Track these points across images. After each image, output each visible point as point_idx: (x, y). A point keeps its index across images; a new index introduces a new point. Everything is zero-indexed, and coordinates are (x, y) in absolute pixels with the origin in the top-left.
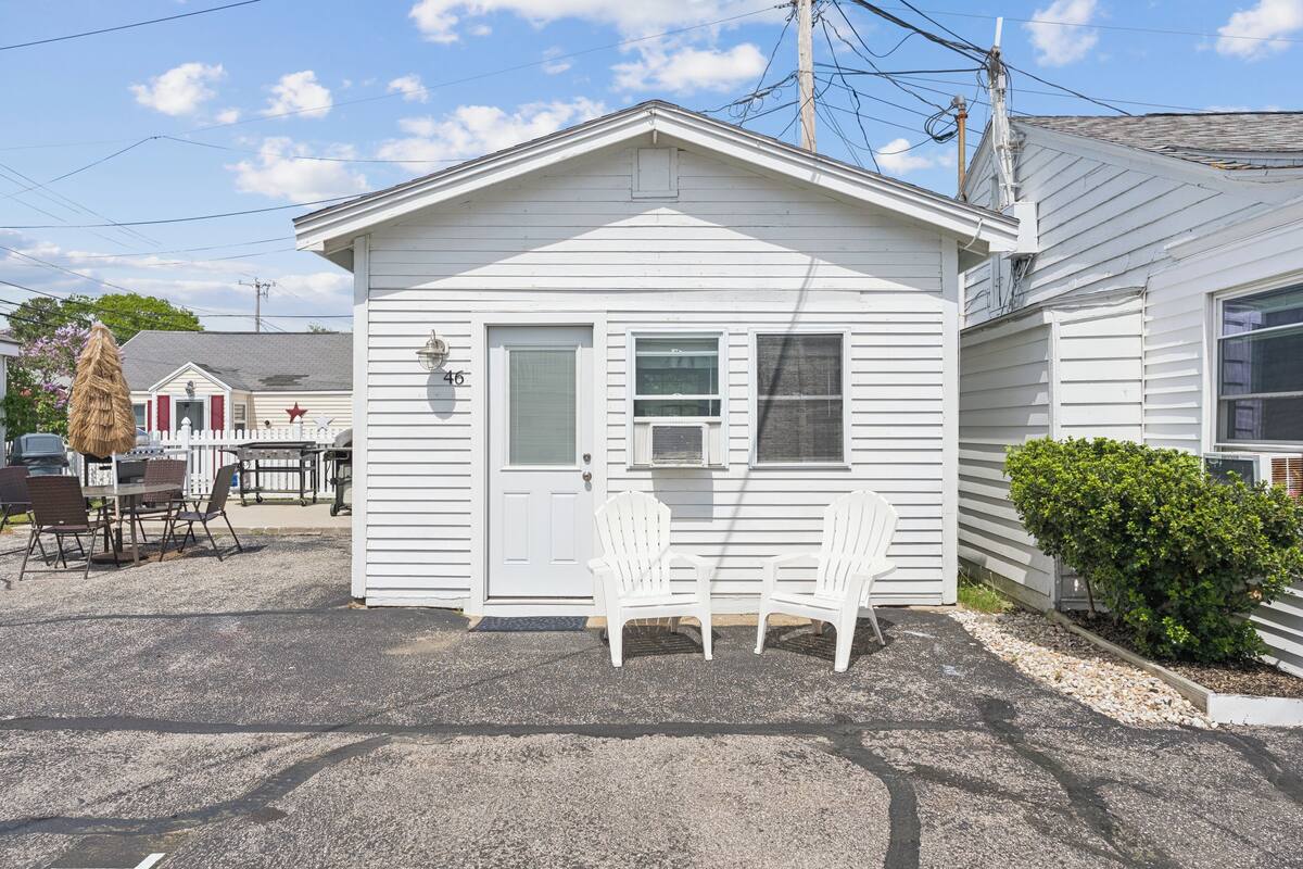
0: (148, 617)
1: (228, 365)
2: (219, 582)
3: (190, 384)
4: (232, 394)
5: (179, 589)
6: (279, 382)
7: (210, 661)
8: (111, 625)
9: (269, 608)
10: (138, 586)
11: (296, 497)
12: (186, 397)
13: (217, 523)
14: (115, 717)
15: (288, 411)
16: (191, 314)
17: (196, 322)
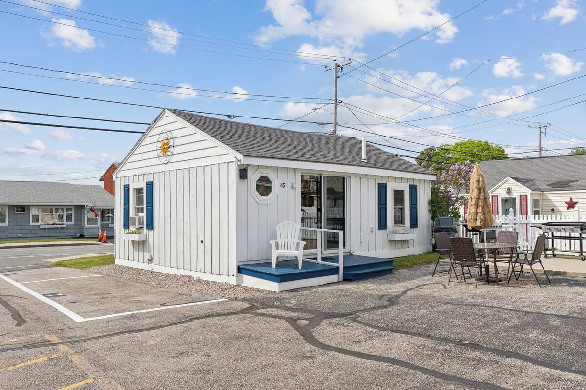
0: (511, 310)
1: (527, 177)
2: (542, 298)
3: (509, 189)
4: (531, 194)
5: (522, 298)
6: (560, 185)
7: (549, 337)
8: (495, 311)
9: (575, 315)
10: (501, 294)
11: (577, 254)
12: (507, 196)
13: (537, 266)
14: (510, 352)
15: (566, 203)
16: (500, 148)
17: (503, 152)
